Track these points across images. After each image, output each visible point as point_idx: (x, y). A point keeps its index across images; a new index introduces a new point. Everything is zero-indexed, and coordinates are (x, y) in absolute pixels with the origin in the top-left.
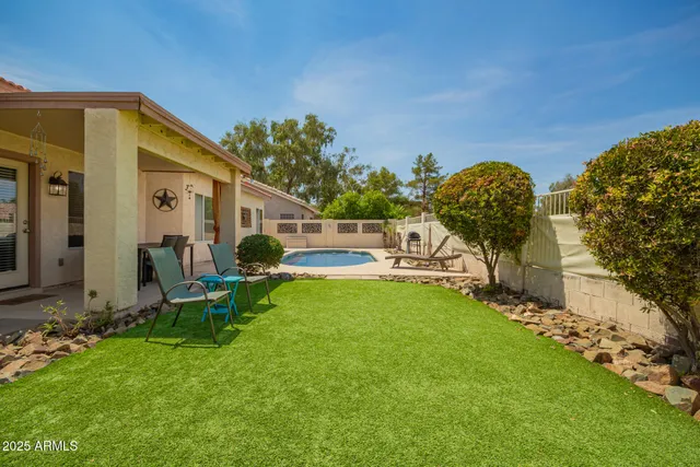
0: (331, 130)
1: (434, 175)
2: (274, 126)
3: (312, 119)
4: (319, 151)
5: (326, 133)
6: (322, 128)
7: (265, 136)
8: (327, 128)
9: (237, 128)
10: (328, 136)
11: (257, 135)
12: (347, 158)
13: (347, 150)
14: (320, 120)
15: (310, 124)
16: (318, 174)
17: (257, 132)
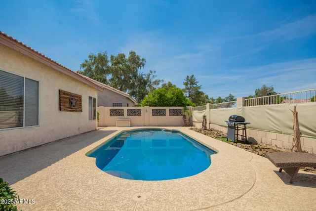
0: (143, 60)
1: (195, 86)
2: (112, 57)
3: (133, 54)
4: (137, 72)
5: (141, 61)
6: (139, 58)
7: (107, 61)
8: (141, 58)
9: (90, 57)
10: (142, 63)
11: (102, 61)
12: (151, 76)
13: (151, 72)
14: (137, 54)
15: (132, 56)
16: (136, 84)
17: (102, 59)
